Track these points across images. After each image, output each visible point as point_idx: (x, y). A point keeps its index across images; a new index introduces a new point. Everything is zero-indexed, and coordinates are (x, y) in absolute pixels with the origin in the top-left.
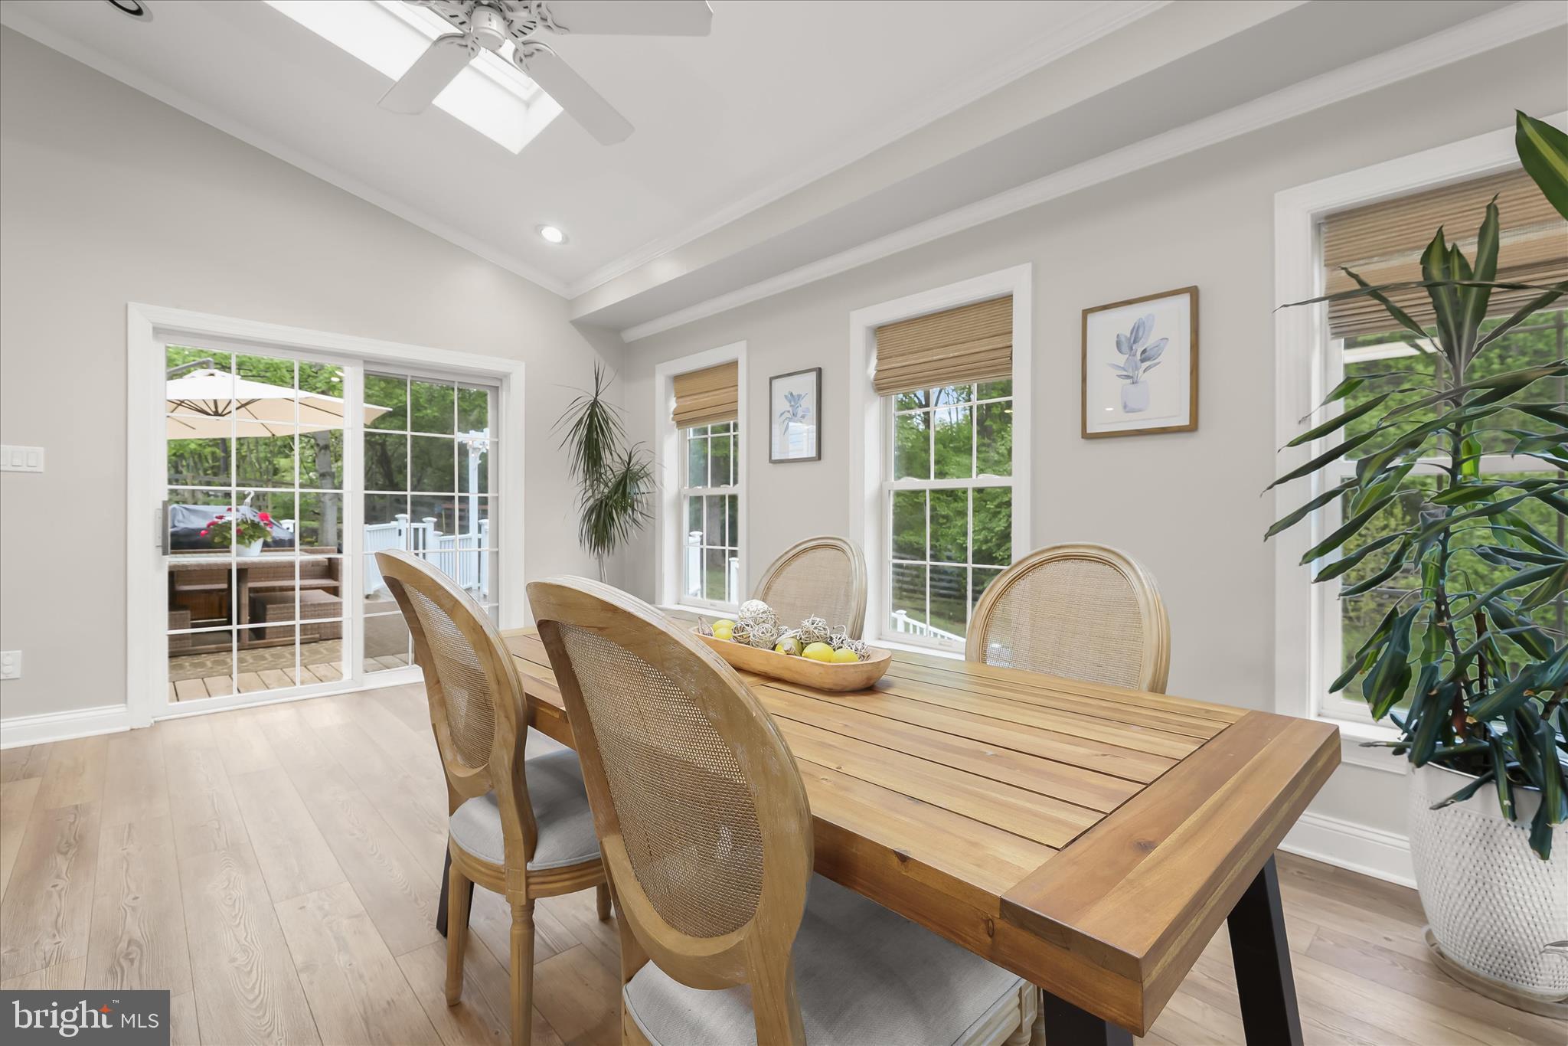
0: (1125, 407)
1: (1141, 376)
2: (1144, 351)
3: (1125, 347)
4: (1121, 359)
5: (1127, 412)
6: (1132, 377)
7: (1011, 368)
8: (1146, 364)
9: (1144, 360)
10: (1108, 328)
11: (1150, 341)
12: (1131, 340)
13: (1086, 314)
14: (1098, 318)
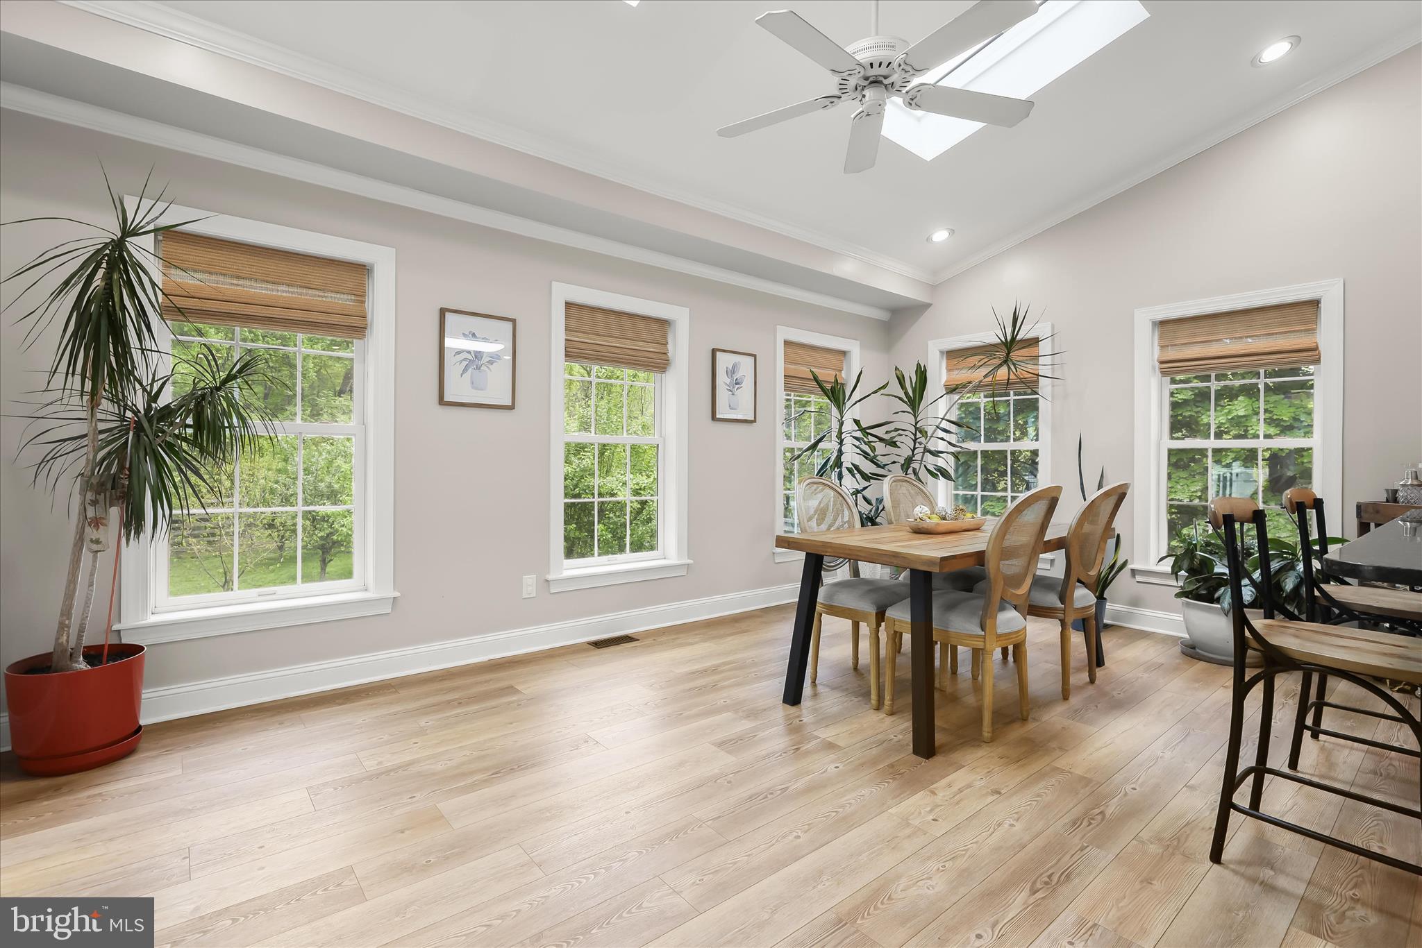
0: (730, 406)
1: (737, 393)
2: (737, 379)
3: (730, 376)
4: (728, 381)
5: (732, 410)
6: (732, 391)
7: (665, 368)
8: (737, 386)
9: (736, 384)
10: (724, 361)
11: (738, 375)
12: (732, 372)
13: (714, 351)
14: (718, 354)
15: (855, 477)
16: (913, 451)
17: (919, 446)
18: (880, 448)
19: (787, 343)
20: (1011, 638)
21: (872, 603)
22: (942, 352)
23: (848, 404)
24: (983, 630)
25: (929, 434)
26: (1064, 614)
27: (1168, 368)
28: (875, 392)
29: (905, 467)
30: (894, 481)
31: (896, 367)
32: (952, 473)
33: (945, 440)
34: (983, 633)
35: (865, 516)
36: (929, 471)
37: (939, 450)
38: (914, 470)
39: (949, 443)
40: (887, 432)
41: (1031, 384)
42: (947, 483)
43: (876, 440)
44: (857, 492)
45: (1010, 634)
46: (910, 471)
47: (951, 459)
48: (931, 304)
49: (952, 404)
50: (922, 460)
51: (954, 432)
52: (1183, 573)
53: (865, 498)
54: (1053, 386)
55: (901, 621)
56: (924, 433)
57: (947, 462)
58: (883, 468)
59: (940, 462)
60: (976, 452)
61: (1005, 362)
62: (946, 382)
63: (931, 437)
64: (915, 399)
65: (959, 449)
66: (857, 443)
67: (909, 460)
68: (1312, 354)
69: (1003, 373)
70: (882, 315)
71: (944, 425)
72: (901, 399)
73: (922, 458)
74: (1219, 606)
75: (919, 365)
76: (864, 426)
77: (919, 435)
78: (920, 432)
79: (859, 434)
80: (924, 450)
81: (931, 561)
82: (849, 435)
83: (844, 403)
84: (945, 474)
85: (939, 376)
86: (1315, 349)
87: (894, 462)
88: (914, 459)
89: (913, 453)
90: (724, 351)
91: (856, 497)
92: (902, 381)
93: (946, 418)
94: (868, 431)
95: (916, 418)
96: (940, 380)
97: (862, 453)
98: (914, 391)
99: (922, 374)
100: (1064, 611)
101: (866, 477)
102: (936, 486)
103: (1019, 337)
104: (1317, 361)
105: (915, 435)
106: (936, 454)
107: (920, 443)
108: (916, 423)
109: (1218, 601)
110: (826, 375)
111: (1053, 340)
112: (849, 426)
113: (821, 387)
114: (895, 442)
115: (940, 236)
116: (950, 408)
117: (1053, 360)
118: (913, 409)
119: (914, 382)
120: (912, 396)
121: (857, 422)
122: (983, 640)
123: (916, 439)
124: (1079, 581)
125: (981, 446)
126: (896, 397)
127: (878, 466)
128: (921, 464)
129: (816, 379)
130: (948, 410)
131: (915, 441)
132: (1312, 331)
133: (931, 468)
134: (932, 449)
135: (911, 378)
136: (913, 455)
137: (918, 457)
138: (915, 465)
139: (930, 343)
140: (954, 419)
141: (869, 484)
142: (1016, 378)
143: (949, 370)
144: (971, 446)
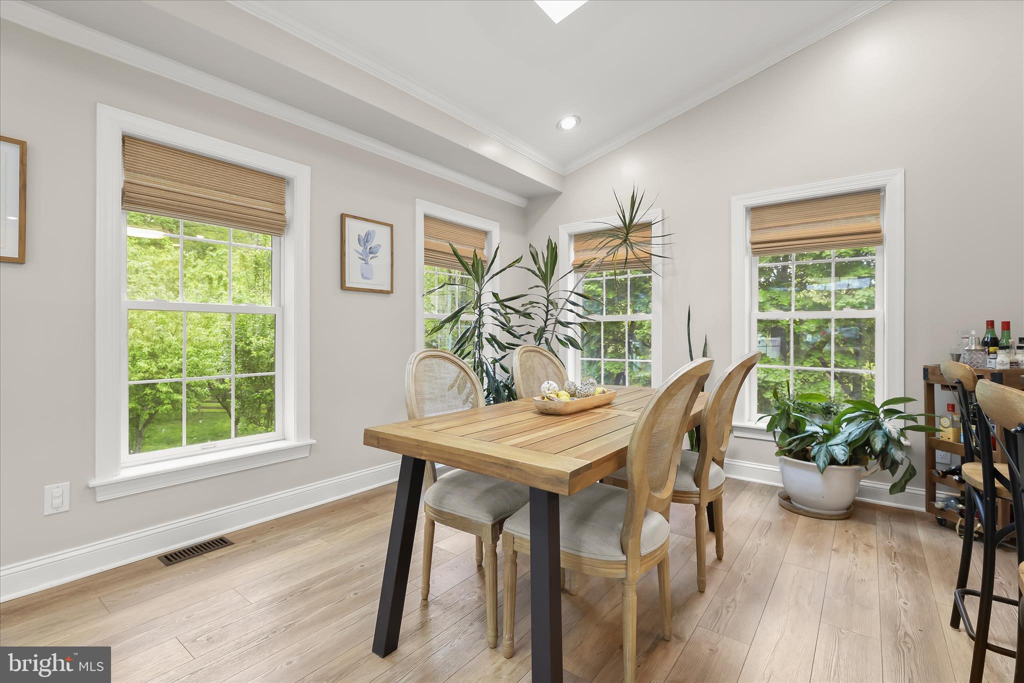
0: (362, 275)
1: (370, 262)
2: (370, 248)
3: (362, 244)
4: (361, 249)
5: (363, 278)
6: (365, 260)
7: (282, 230)
8: (371, 255)
9: (370, 253)
10: (355, 229)
11: (373, 244)
12: (365, 240)
13: (343, 217)
14: (348, 221)
15: (494, 347)
16: (545, 322)
17: (551, 317)
18: (515, 320)
19: (427, 217)
20: (657, 556)
21: (488, 512)
22: (570, 236)
23: (486, 278)
24: (623, 552)
25: (560, 306)
26: (699, 498)
27: (758, 248)
28: (510, 266)
29: (538, 337)
30: (525, 352)
31: (530, 244)
32: (579, 341)
33: (573, 312)
34: (624, 558)
35: (502, 384)
36: (559, 340)
37: (569, 321)
38: (547, 340)
39: (577, 314)
40: (523, 305)
41: (645, 264)
42: (575, 351)
43: (512, 311)
44: (495, 361)
45: (655, 551)
46: (543, 341)
47: (579, 329)
48: (562, 193)
49: (578, 280)
50: (553, 331)
51: (581, 304)
52: (778, 430)
53: (502, 367)
54: (663, 265)
55: (522, 539)
56: (556, 306)
57: (574, 332)
58: (519, 338)
59: (570, 332)
60: (599, 324)
61: (625, 241)
62: (574, 261)
63: (562, 309)
64: (546, 275)
65: (586, 320)
66: (495, 315)
67: (542, 330)
68: (875, 236)
69: (621, 253)
70: (520, 202)
71: (574, 298)
72: (533, 272)
73: (554, 329)
74: (816, 464)
75: (550, 241)
76: (501, 298)
77: (550, 307)
78: (552, 303)
79: (497, 306)
80: (556, 321)
81: (556, 478)
82: (487, 307)
83: (483, 277)
84: (573, 343)
85: (568, 256)
86: (878, 232)
87: (529, 333)
88: (546, 329)
89: (545, 324)
90: (355, 217)
91: (494, 365)
92: (536, 258)
93: (575, 291)
94: (506, 303)
95: (548, 291)
96: (569, 260)
97: (499, 324)
98: (546, 265)
99: (553, 251)
100: (699, 494)
101: (502, 347)
102: (566, 354)
103: (635, 221)
104: (880, 242)
105: (547, 307)
106: (566, 325)
107: (552, 315)
108: (548, 296)
109: (814, 459)
110: (465, 251)
111: (663, 224)
112: (487, 298)
113: (461, 262)
114: (529, 314)
115: (568, 123)
116: (578, 284)
117: (663, 240)
118: (546, 282)
119: (545, 258)
120: (544, 271)
121: (495, 295)
122: (624, 566)
123: (548, 311)
124: (713, 460)
125: (604, 318)
126: (529, 270)
127: (515, 336)
128: (553, 334)
129: (455, 254)
130: (576, 285)
131: (547, 313)
132: (877, 215)
133: (561, 337)
134: (563, 320)
135: (543, 254)
136: (546, 326)
137: (550, 328)
138: (547, 335)
139: (560, 227)
140: (581, 292)
141: (505, 354)
142: (634, 257)
143: (576, 251)
144: (596, 318)
